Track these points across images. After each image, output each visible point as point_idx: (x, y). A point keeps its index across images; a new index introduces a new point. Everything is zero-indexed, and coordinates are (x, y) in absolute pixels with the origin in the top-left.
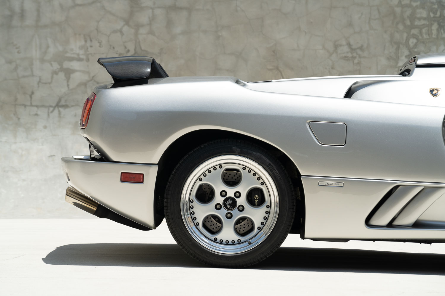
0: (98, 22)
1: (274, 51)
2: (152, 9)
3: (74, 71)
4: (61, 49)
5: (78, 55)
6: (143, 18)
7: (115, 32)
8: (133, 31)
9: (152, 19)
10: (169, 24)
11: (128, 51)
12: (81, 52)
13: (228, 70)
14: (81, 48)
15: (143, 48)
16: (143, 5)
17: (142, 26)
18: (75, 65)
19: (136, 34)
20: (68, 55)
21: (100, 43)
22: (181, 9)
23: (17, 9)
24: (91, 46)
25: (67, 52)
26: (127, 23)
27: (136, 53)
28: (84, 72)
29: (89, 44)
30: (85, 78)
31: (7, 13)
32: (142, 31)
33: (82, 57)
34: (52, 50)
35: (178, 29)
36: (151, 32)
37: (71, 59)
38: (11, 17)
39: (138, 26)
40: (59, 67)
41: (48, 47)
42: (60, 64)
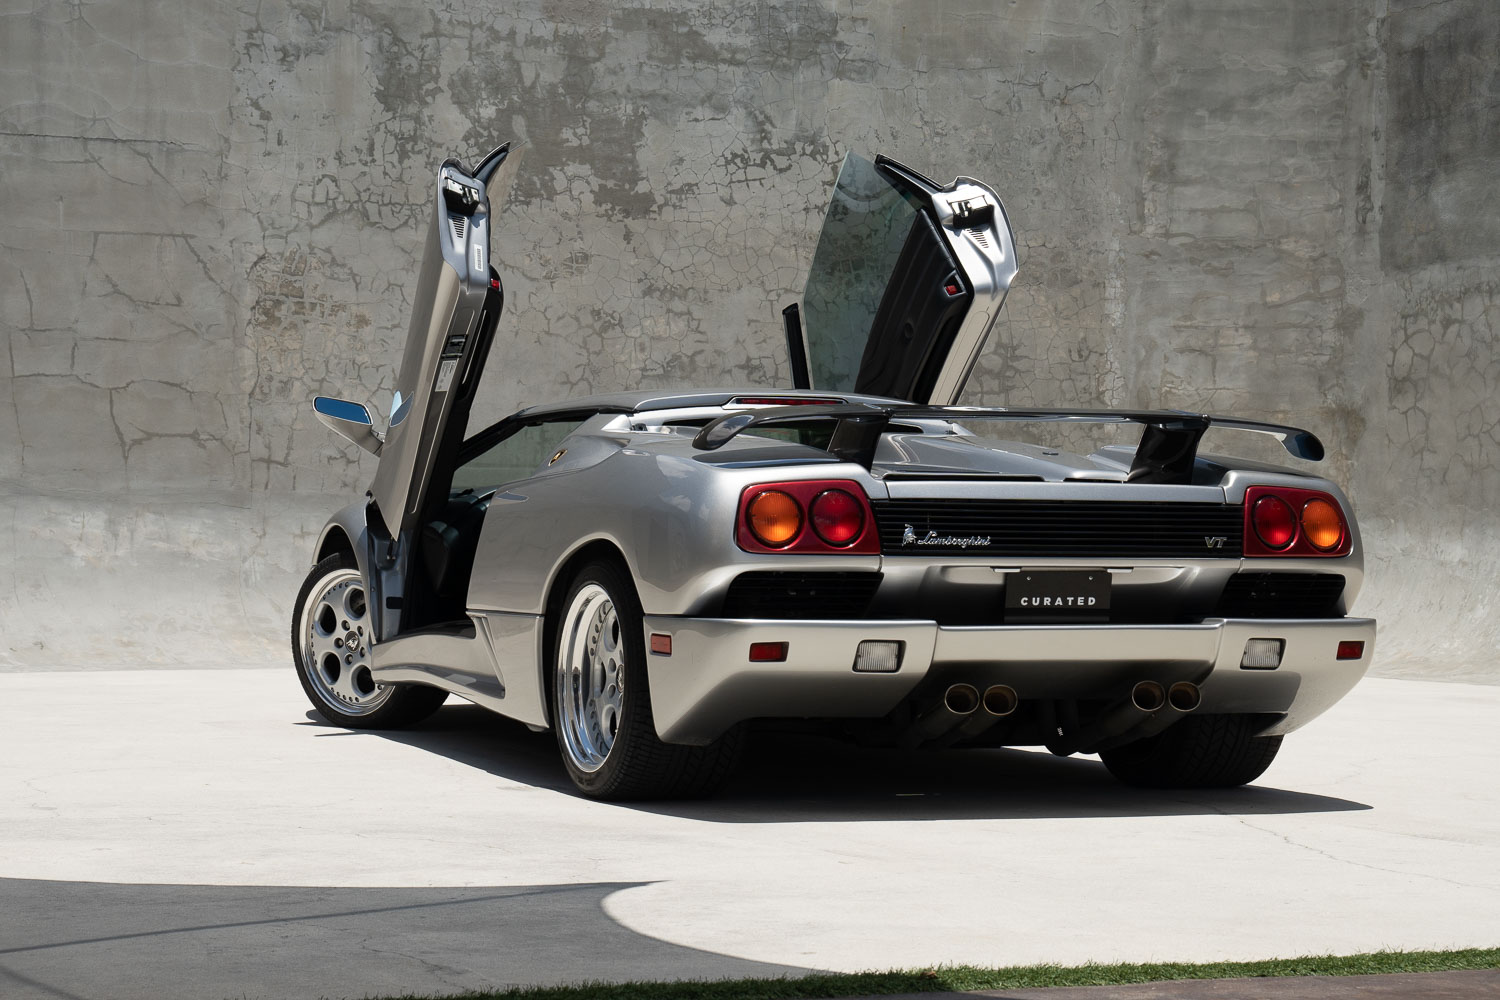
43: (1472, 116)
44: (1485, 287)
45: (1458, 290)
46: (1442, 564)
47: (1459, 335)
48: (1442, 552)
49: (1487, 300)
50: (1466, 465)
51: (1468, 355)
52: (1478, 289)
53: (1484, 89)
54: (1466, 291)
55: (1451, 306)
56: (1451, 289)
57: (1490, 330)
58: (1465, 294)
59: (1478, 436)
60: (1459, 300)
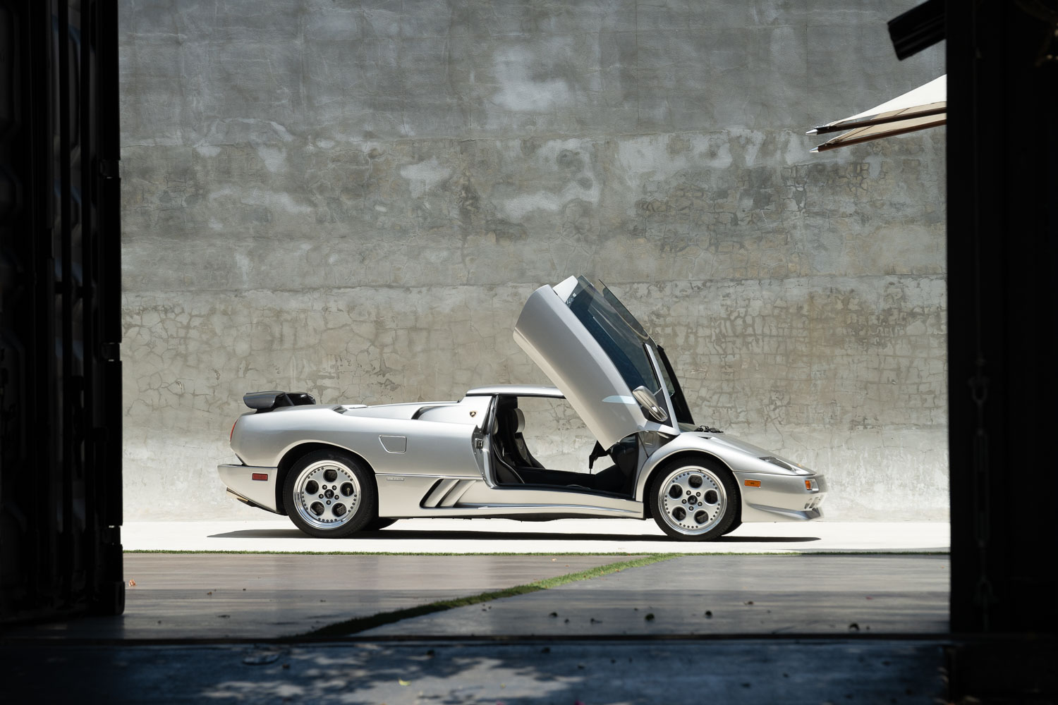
0: (348, 343)
1: (505, 367)
2: (395, 330)
3: (326, 388)
4: (315, 369)
5: (330, 373)
6: (387, 338)
7: (362, 352)
8: (378, 350)
9: (395, 339)
10: (411, 343)
11: (375, 368)
12: (333, 371)
13: (463, 384)
14: (332, 367)
15: (387, 366)
16: (387, 327)
17: (386, 346)
18: (327, 382)
19: (381, 353)
20: (321, 373)
21: (349, 362)
22: (421, 329)
23: (277, 335)
24: (341, 366)
25: (320, 371)
26: (373, 343)
27: (381, 370)
28: (334, 388)
29: (339, 363)
30: (336, 394)
31: (269, 338)
32: (386, 350)
33: (333, 375)
34: (307, 370)
35: (418, 348)
36: (395, 351)
37: (323, 377)
38: (272, 342)
39: (383, 346)
40: (313, 385)
41: (303, 367)
42: (315, 382)
43: (145, 213)
44: (160, 308)
45: (138, 308)
46: (133, 460)
47: (139, 333)
48: (130, 454)
49: (163, 316)
50: (147, 405)
51: (148, 345)
52: (155, 309)
53: (156, 200)
54: (145, 309)
55: (132, 317)
56: (130, 308)
57: (167, 332)
58: (143, 311)
59: (157, 389)
60: (138, 314)
